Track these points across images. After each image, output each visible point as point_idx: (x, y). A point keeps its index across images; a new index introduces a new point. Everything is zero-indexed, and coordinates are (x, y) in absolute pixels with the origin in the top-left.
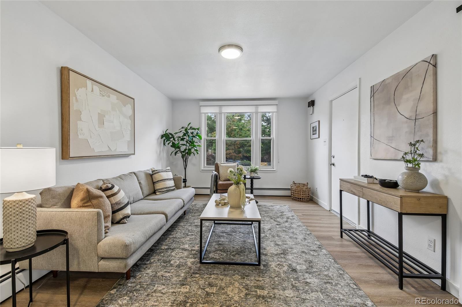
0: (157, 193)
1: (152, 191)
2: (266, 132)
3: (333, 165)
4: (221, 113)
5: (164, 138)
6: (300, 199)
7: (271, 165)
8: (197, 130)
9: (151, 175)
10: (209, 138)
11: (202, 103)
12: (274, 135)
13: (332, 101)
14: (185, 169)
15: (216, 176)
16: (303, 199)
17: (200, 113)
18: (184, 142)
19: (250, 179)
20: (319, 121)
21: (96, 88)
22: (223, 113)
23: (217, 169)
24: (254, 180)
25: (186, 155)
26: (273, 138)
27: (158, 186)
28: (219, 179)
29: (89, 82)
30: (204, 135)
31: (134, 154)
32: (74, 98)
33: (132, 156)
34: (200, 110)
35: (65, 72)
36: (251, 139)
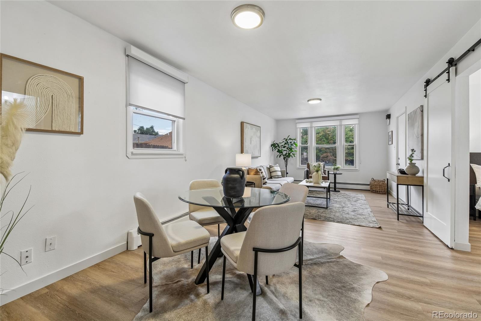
0: (273, 178)
1: (270, 177)
2: (349, 139)
3: (399, 164)
4: (311, 127)
5: (273, 146)
6: (377, 191)
7: (354, 165)
8: (294, 140)
9: (269, 169)
10: (303, 145)
11: (297, 121)
12: (356, 142)
13: (398, 117)
14: (286, 167)
15: (307, 171)
16: (379, 191)
17: (296, 128)
18: (285, 149)
19: (334, 175)
20: (392, 131)
22: (314, 127)
23: (308, 166)
24: (336, 175)
25: (287, 157)
26: (356, 144)
27: (273, 174)
28: (310, 173)
30: (299, 143)
31: (260, 157)
33: (259, 157)
34: (296, 126)
35: (242, 124)
36: (336, 145)
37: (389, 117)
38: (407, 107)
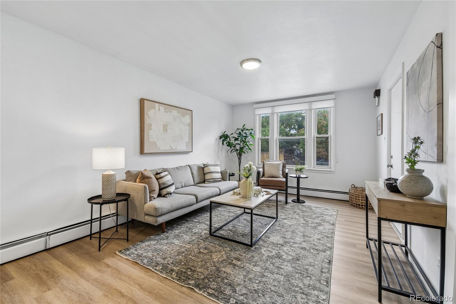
0: (206, 182)
1: (202, 180)
3: (392, 166)
4: (273, 114)
5: (223, 138)
6: (359, 205)
7: (328, 165)
8: (250, 131)
9: (203, 168)
10: (263, 138)
11: (256, 106)
12: (331, 133)
13: (390, 90)
14: (240, 165)
15: (258, 173)
16: (362, 205)
17: (255, 115)
18: (239, 142)
19: (297, 178)
20: (382, 115)
21: (162, 108)
22: (275, 113)
23: (264, 166)
24: (300, 179)
25: (240, 153)
26: (331, 136)
27: (208, 177)
28: (262, 176)
29: (157, 105)
30: (258, 135)
31: (192, 152)
32: (147, 116)
34: (254, 112)
35: (142, 101)
36: (305, 137)
37: (377, 93)
38: (405, 64)
